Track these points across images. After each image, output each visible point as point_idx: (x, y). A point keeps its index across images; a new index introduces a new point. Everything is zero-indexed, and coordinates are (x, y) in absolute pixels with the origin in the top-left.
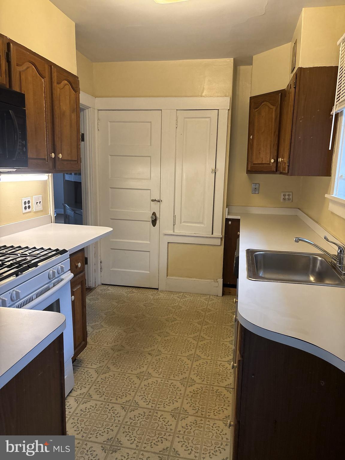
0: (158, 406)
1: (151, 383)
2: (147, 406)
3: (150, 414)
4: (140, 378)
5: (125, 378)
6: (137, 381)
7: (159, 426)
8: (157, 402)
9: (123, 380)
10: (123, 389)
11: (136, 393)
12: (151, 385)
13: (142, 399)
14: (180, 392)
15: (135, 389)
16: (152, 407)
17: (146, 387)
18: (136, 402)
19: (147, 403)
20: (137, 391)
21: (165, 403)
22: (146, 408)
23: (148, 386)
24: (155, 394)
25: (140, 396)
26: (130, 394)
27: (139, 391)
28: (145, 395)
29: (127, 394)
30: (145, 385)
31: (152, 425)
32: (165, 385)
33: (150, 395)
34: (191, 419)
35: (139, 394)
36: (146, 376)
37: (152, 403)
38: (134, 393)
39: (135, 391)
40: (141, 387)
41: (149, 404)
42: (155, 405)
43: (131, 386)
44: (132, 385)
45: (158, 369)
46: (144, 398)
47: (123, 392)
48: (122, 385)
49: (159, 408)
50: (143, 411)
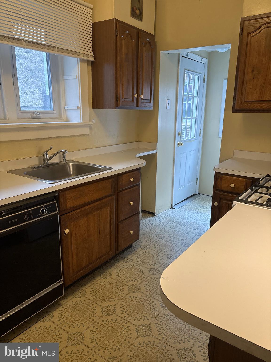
0: (146, 298)
1: (141, 320)
2: (154, 301)
3: (154, 295)
4: (150, 329)
5: (164, 335)
6: (153, 326)
7: (152, 286)
8: (146, 301)
9: (167, 333)
10: (169, 322)
11: (159, 314)
12: (142, 318)
13: (156, 307)
14: (122, 303)
15: (158, 318)
16: (151, 299)
17: (147, 317)
18: (161, 306)
19: (153, 303)
20: (157, 316)
21: (140, 299)
22: (156, 299)
23: (145, 318)
24: (143, 308)
25: (157, 310)
26: (164, 314)
27: (156, 315)
28: (152, 310)
29: (167, 316)
30: (148, 319)
31: (157, 287)
32: (130, 314)
33: (148, 308)
34: (129, 284)
35: (156, 312)
36: (142, 329)
37: (149, 302)
38: (160, 315)
39: (159, 316)
40: (152, 319)
41: (152, 302)
42: (148, 299)
43: (161, 323)
44: (159, 323)
45: (126, 334)
46: (154, 307)
47: (170, 319)
48: (169, 326)
49: (146, 297)
50: (159, 298)
